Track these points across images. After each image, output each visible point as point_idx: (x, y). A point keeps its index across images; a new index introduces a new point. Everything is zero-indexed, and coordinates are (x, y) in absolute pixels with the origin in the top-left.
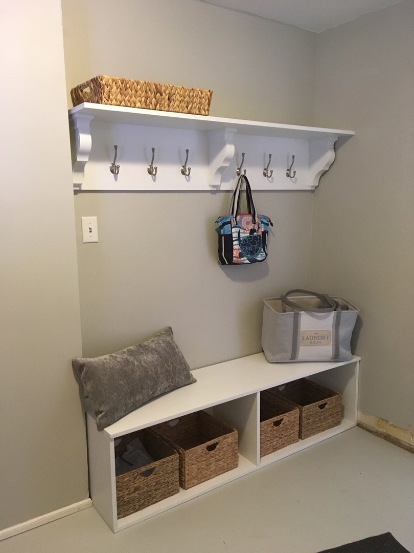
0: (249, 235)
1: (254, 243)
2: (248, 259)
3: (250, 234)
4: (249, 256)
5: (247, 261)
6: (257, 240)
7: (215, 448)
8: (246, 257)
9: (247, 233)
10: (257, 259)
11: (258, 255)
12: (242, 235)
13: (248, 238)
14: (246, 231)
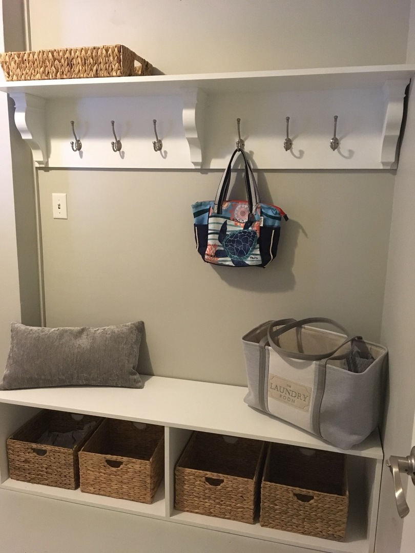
0: (242, 229)
1: (246, 240)
2: (233, 261)
3: (244, 229)
4: (236, 256)
5: (231, 263)
6: (250, 237)
7: (119, 467)
8: (231, 257)
9: (240, 227)
10: (247, 262)
11: (248, 257)
12: (229, 228)
13: (240, 233)
14: (238, 224)
